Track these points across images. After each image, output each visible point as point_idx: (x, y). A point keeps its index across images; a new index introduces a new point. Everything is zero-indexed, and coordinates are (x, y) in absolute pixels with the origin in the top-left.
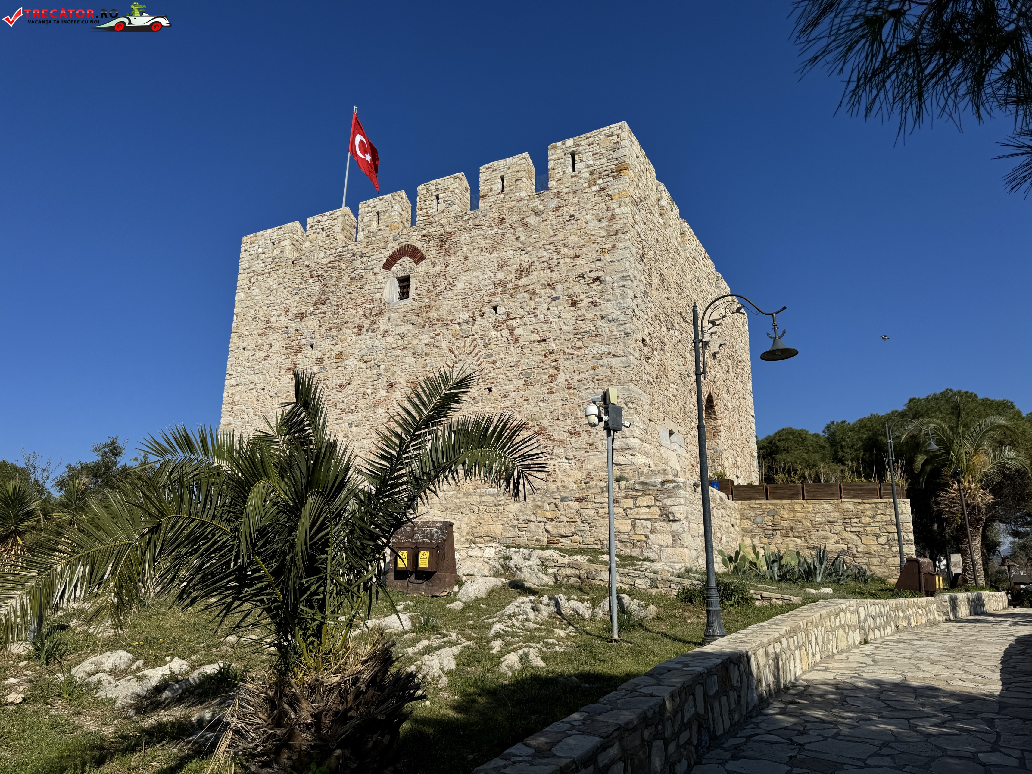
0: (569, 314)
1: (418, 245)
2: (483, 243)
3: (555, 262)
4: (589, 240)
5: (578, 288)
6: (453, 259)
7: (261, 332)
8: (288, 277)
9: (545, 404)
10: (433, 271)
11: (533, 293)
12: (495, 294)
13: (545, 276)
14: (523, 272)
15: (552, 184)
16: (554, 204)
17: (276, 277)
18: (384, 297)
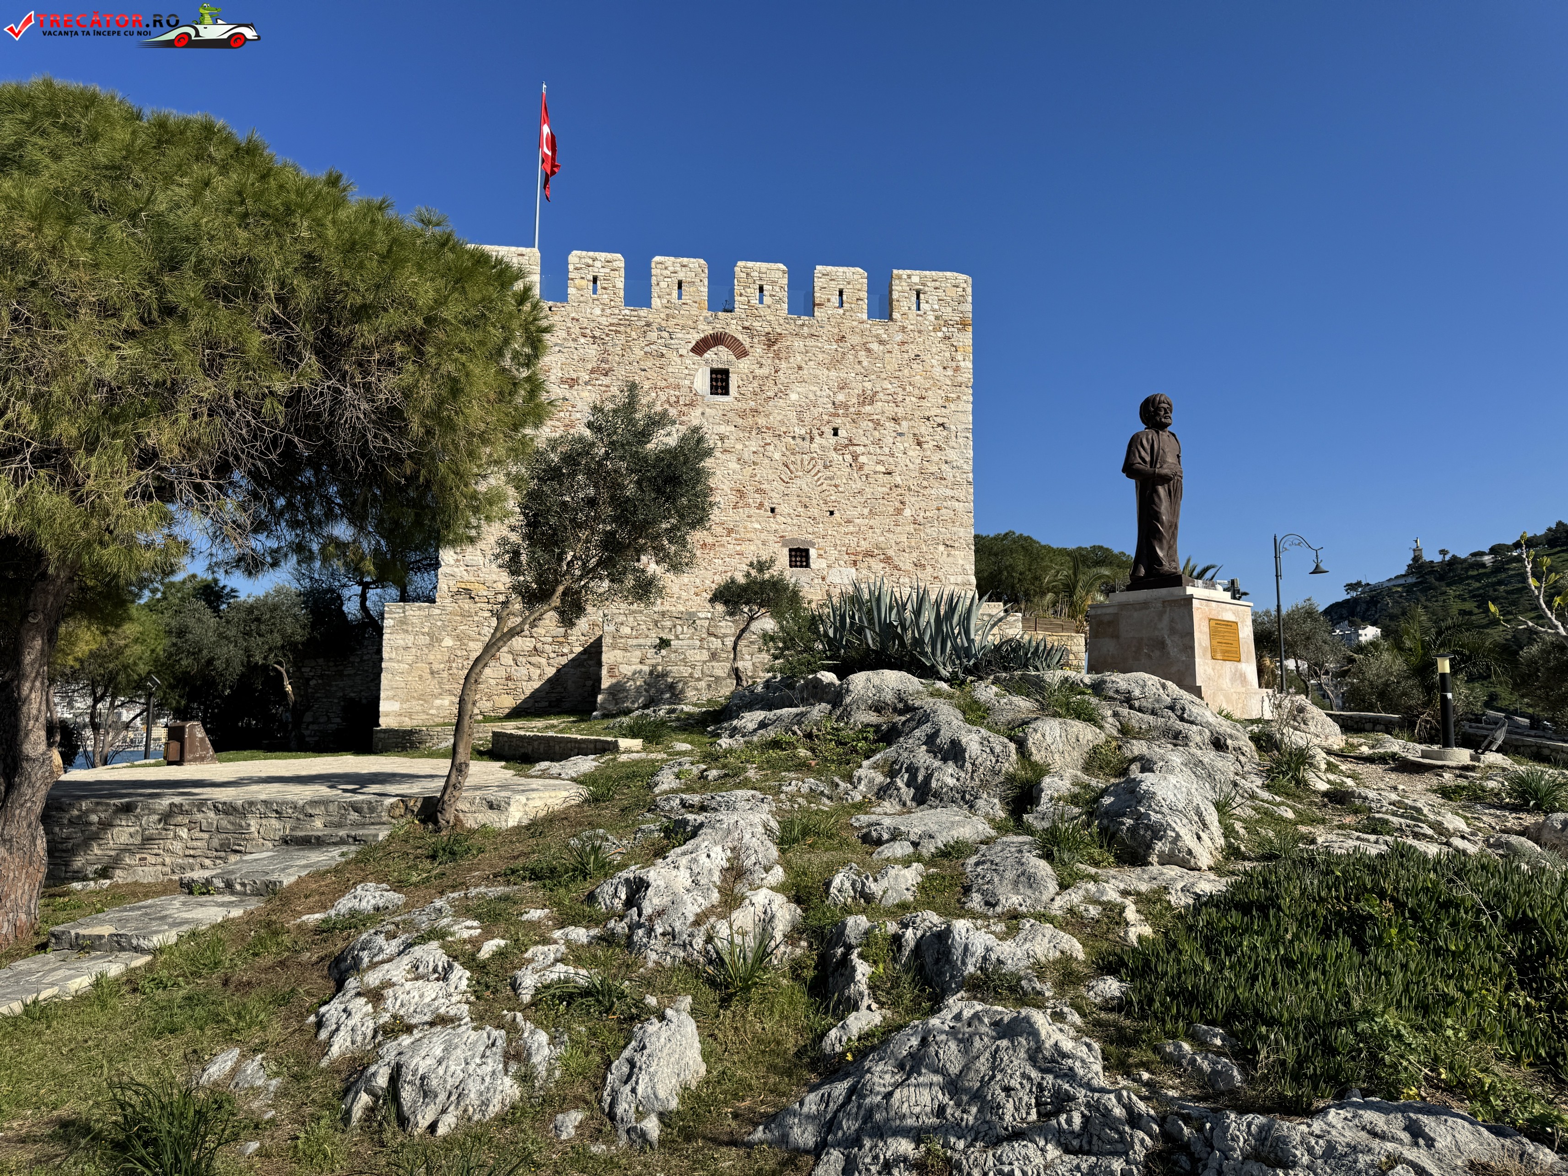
0: (914, 452)
1: (740, 337)
2: (821, 356)
3: (900, 398)
4: (934, 385)
5: (924, 429)
6: (784, 365)
9: (891, 536)
10: (758, 372)
11: (877, 424)
12: (837, 415)
13: (890, 410)
14: (867, 399)
15: (896, 315)
16: (899, 337)
18: (695, 386)
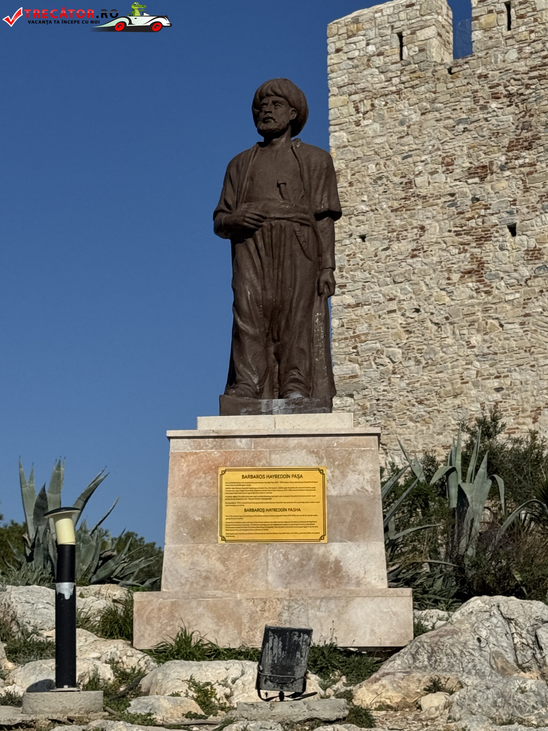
7: (396, 205)
8: (442, 99)
17: (414, 99)
